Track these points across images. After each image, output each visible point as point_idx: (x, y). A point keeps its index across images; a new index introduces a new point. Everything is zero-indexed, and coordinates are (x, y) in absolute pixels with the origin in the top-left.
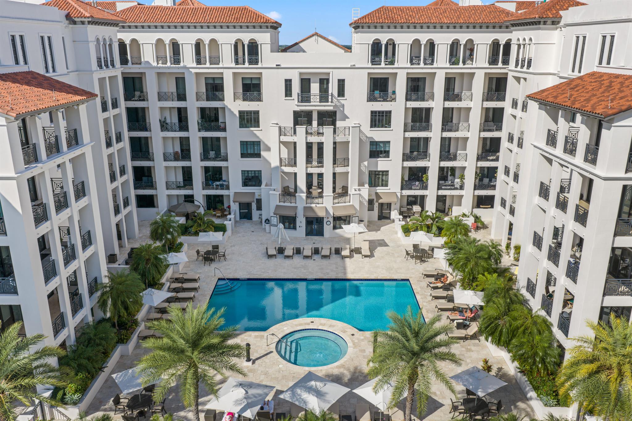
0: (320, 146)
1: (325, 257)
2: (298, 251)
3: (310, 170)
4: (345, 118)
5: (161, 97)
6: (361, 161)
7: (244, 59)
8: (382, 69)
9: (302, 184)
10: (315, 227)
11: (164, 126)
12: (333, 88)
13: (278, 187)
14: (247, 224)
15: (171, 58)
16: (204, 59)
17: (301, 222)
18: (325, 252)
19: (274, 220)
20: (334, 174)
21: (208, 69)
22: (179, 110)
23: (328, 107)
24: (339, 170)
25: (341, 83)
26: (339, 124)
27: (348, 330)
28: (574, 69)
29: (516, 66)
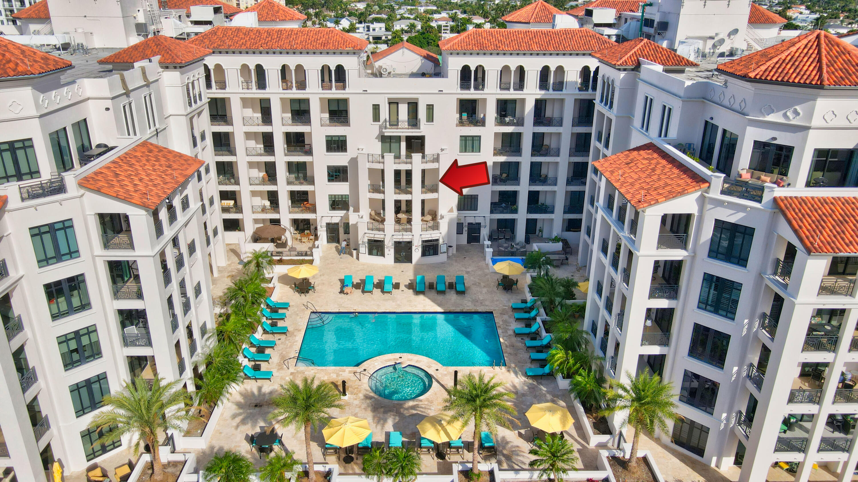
3: (399, 197)
4: (433, 142)
5: (246, 121)
7: (331, 84)
8: (471, 94)
9: (390, 211)
10: (403, 255)
12: (422, 114)
13: (366, 214)
15: (256, 82)
16: (291, 84)
17: (389, 248)
19: (363, 248)
20: (423, 201)
21: (295, 94)
22: (265, 134)
23: (416, 132)
24: (427, 196)
25: (430, 108)
26: (428, 149)
27: (433, 365)
28: (643, 127)
29: (602, 101)
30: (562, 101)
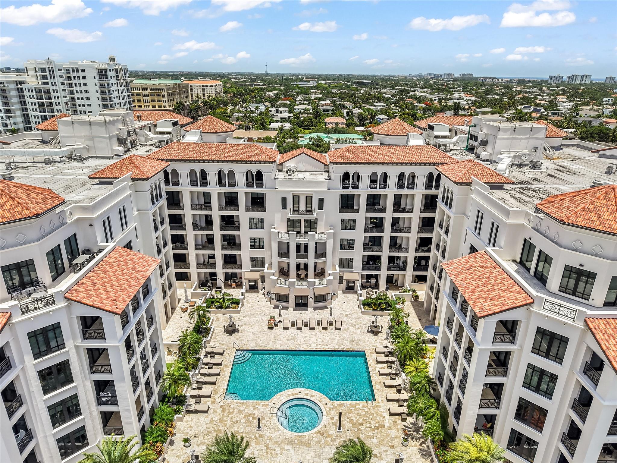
0: (306, 246)
3: (299, 261)
4: (323, 224)
5: (193, 207)
7: (253, 183)
8: (350, 191)
9: (293, 268)
10: (301, 302)
11: (195, 226)
12: (315, 204)
14: (254, 292)
15: (200, 182)
16: (225, 183)
17: (292, 299)
19: (274, 296)
20: (316, 263)
21: (228, 190)
22: (206, 216)
24: (319, 260)
25: (321, 201)
27: (323, 400)
28: (476, 230)
29: (443, 201)
30: (413, 196)
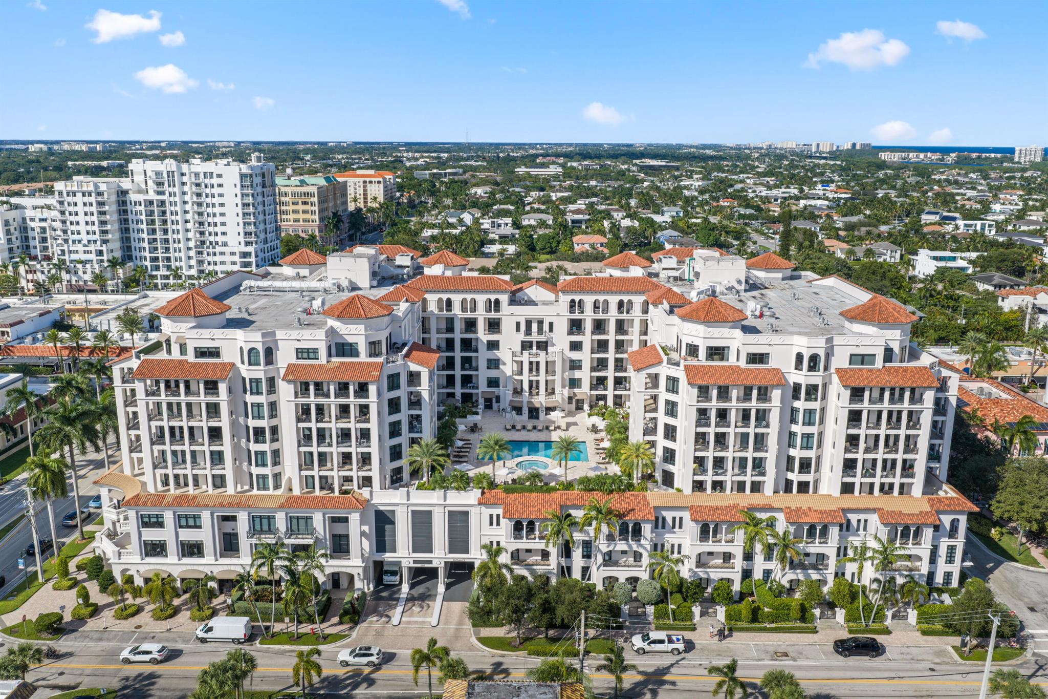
0: (538, 363)
1: (540, 430)
2: (524, 427)
3: (532, 378)
4: (553, 345)
5: (438, 331)
6: (563, 372)
7: (491, 310)
8: (576, 316)
9: (526, 387)
10: (534, 414)
12: (546, 327)
13: (510, 387)
14: (489, 412)
15: (446, 308)
16: (467, 310)
17: (525, 410)
18: (540, 428)
19: (509, 409)
20: (547, 381)
21: (469, 315)
22: (449, 339)
23: (542, 338)
24: (549, 378)
25: (551, 325)
26: (550, 349)
30: (632, 320)
